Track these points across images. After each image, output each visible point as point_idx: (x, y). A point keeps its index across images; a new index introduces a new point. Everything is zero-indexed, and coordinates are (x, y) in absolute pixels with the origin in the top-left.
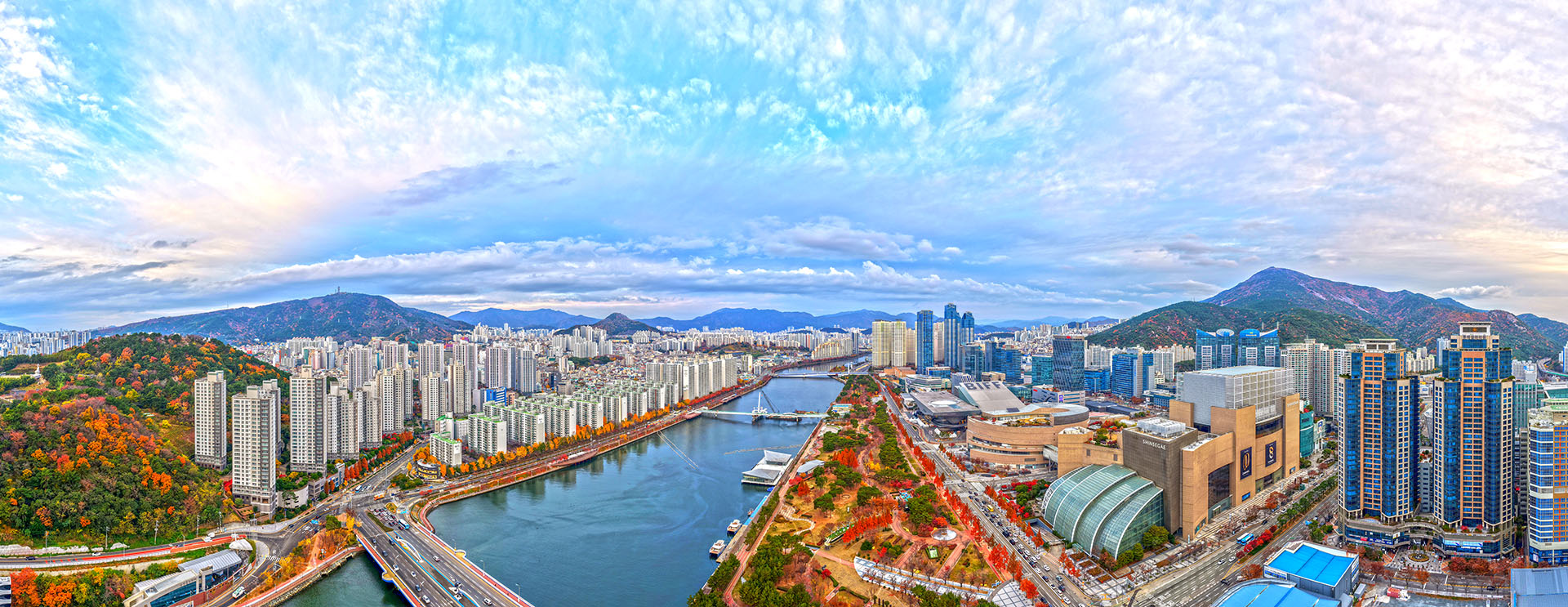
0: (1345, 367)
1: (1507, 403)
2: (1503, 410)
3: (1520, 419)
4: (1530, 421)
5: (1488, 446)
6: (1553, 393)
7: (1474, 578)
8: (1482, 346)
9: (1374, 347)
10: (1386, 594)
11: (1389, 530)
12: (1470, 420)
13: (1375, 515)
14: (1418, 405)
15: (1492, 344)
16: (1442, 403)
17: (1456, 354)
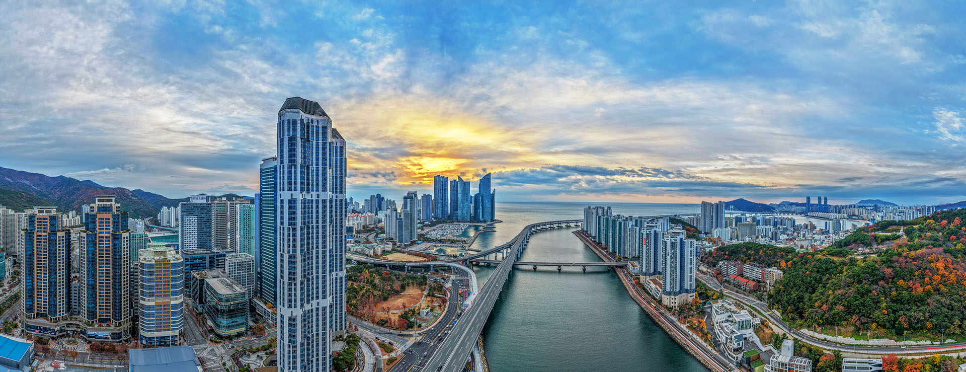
0: (24, 224)
1: (126, 246)
2: (123, 250)
3: (133, 254)
4: (140, 257)
5: (114, 272)
6: (154, 239)
7: (106, 355)
8: (110, 211)
9: (42, 212)
10: (51, 365)
11: (53, 325)
12: (103, 257)
13: (44, 316)
14: (70, 247)
15: (116, 209)
16: (85, 246)
17: (94, 215)
